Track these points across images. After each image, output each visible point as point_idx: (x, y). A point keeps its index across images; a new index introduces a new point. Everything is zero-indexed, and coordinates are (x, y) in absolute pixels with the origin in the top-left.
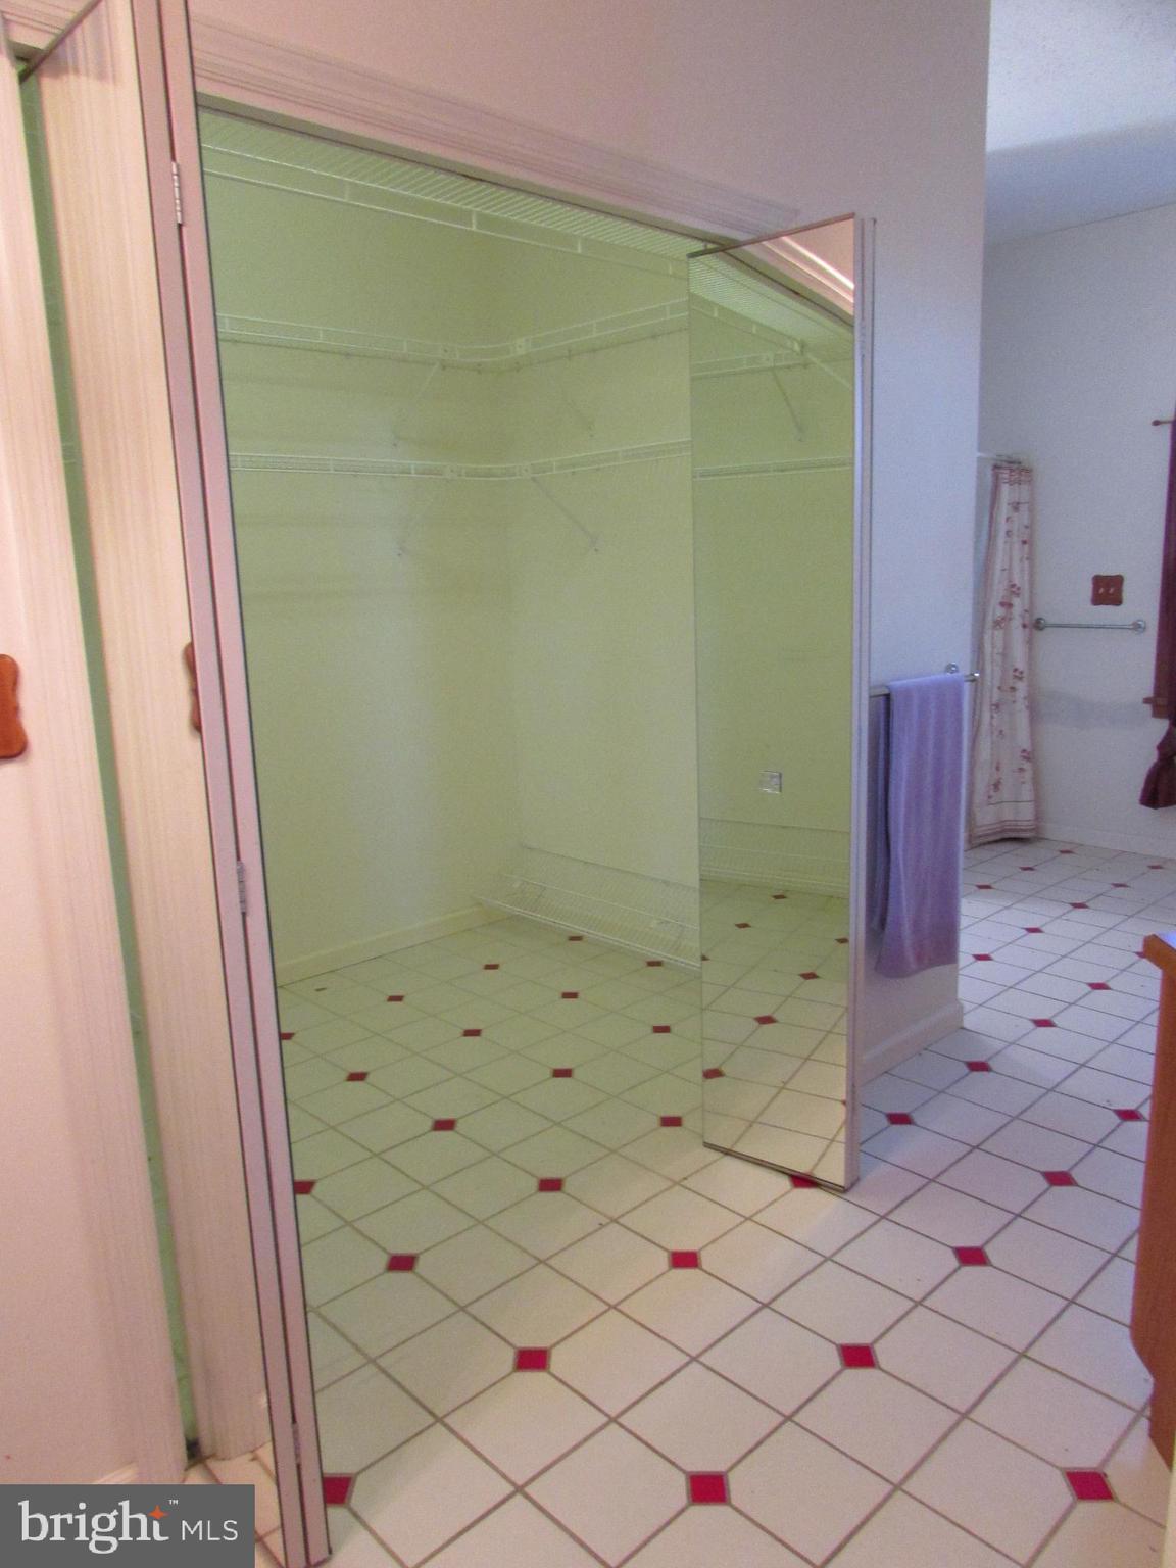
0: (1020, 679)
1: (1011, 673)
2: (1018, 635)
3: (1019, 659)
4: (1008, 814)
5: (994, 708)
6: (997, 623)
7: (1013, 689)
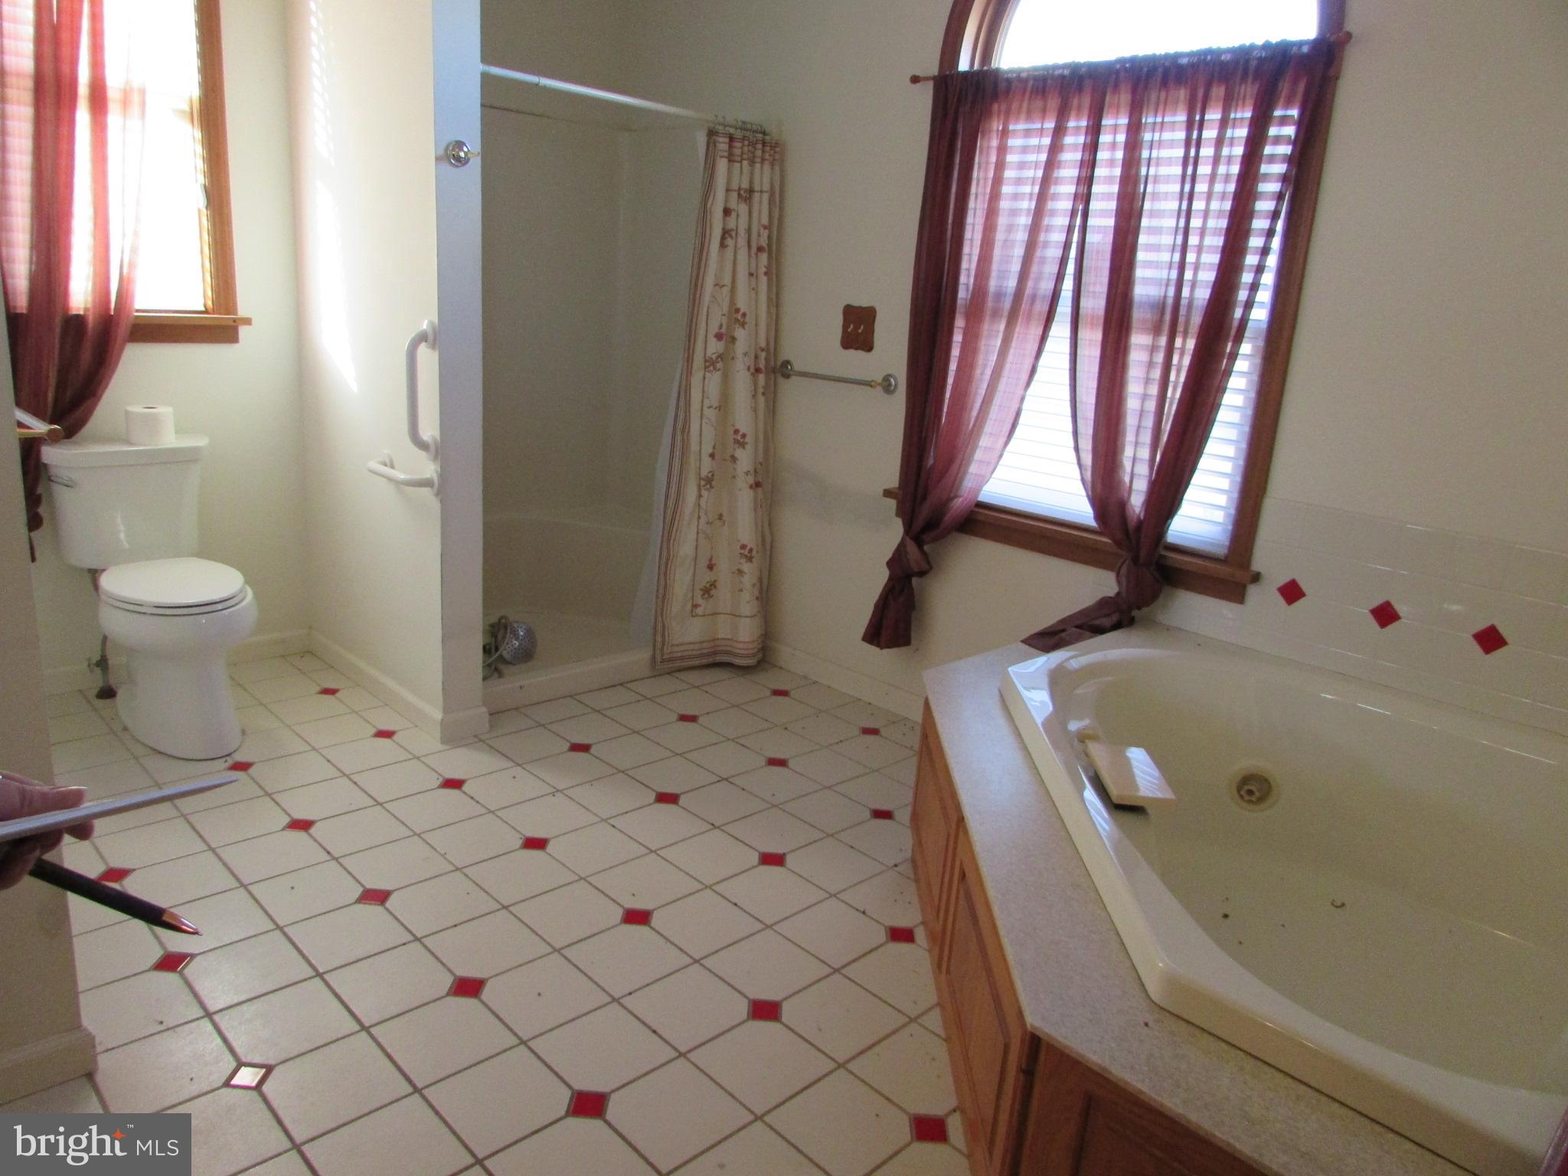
0: (742, 445)
1: (731, 436)
2: (742, 382)
3: (743, 418)
4: (723, 632)
5: (703, 483)
6: (710, 364)
7: (734, 459)
